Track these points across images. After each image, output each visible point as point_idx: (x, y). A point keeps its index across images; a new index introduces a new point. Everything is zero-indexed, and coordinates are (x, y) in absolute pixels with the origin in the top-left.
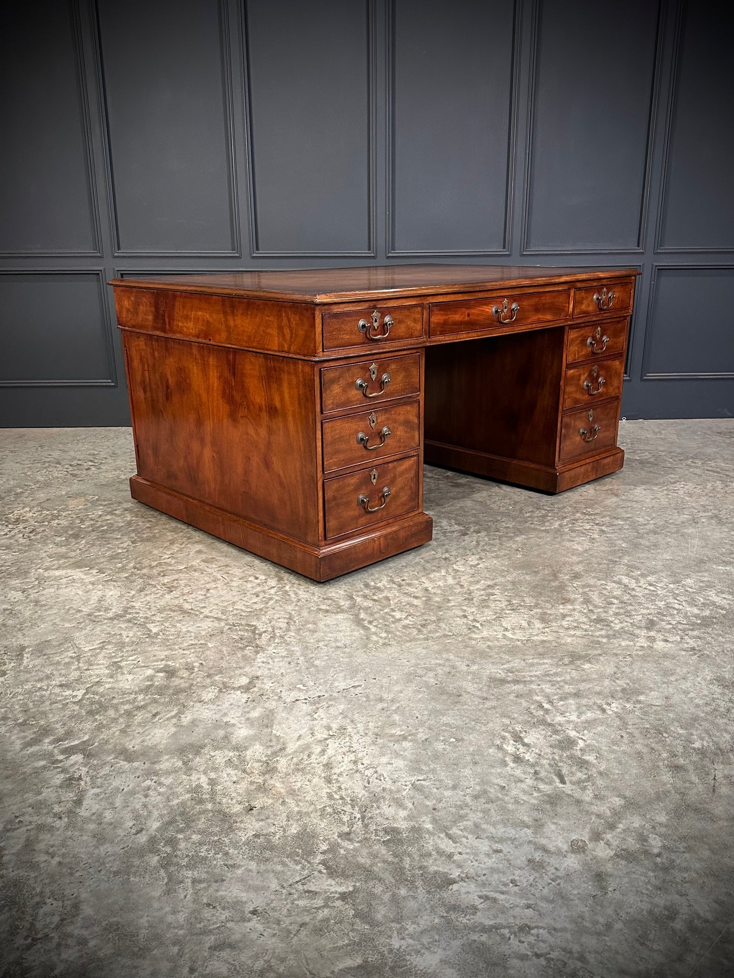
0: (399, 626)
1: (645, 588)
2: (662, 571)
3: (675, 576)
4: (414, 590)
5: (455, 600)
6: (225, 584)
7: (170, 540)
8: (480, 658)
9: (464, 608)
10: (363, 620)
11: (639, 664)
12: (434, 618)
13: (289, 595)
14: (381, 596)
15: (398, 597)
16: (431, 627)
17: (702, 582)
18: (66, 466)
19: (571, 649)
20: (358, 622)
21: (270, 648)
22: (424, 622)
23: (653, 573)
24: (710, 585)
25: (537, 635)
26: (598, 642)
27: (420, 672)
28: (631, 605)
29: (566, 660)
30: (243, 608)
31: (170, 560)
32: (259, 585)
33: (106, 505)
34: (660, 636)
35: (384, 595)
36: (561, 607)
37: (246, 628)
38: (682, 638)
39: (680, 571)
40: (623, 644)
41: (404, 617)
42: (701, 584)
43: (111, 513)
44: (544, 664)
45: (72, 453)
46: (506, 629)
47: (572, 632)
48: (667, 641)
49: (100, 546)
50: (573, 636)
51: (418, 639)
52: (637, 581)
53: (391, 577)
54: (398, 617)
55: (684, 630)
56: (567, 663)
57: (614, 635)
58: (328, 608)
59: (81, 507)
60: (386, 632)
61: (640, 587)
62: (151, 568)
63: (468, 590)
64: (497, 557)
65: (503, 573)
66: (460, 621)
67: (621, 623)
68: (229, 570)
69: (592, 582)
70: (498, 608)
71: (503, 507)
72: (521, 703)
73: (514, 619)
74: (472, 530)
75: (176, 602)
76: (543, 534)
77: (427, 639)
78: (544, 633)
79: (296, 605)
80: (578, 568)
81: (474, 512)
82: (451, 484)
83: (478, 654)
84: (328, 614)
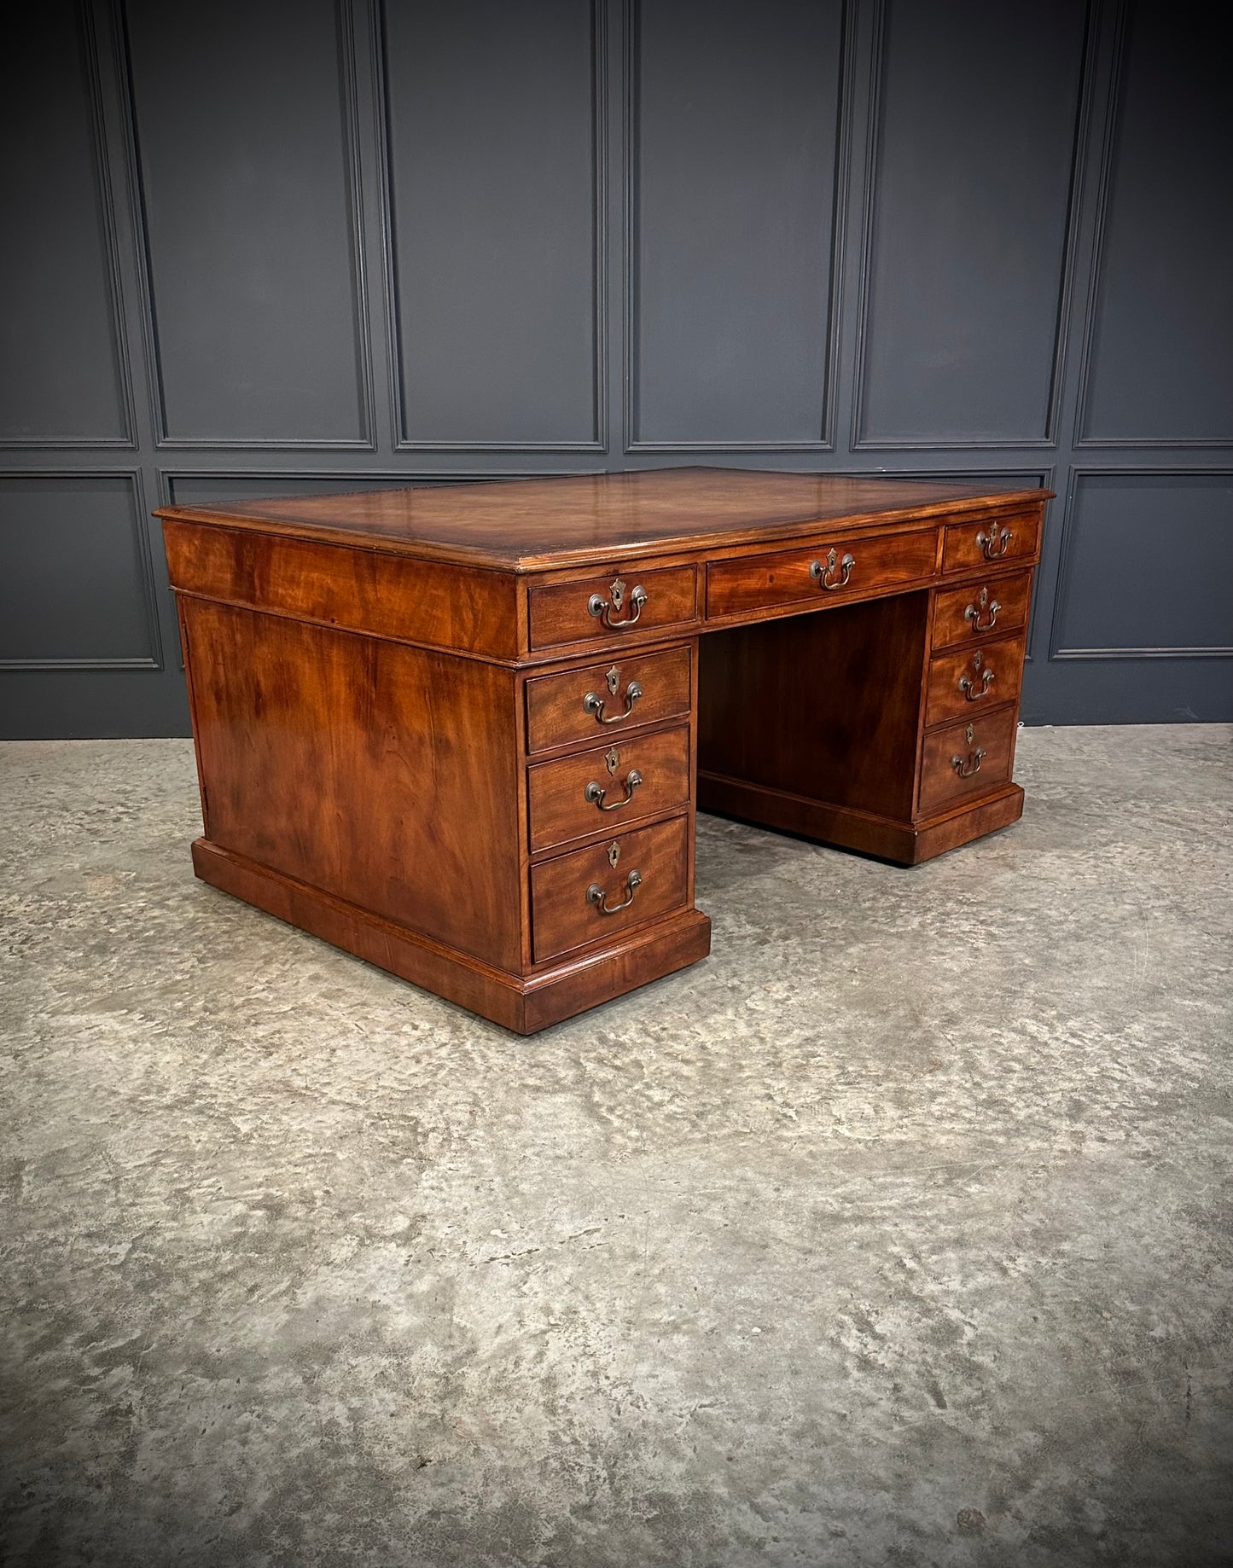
0: (660, 1115)
1: (1065, 1042)
2: (1091, 1010)
3: (1113, 1018)
4: (682, 1047)
5: (754, 1065)
6: (362, 1040)
7: (264, 956)
8: (798, 1174)
9: (768, 1081)
10: (599, 1105)
11: (1059, 1183)
12: (718, 1101)
13: (472, 1059)
14: (627, 1060)
15: (656, 1061)
16: (713, 1118)
17: (1157, 1029)
18: (79, 815)
19: (947, 1157)
20: (591, 1109)
21: (443, 1161)
22: (701, 1109)
23: (1077, 1014)
24: (1172, 1036)
25: (890, 1131)
26: (992, 1144)
27: (698, 1203)
28: (1043, 1073)
29: (940, 1178)
30: (395, 1085)
31: (265, 993)
32: (419, 1039)
33: (150, 890)
34: (1091, 1131)
35: (632, 1057)
36: (928, 1077)
37: (402, 1122)
38: (1128, 1135)
39: (1120, 1010)
40: (1032, 1146)
41: (667, 1099)
42: (1157, 1034)
43: (161, 904)
44: (904, 1184)
45: (88, 790)
46: (839, 1121)
47: (947, 1125)
48: (1103, 1140)
49: (144, 968)
50: (950, 1131)
51: (692, 1141)
52: (1051, 1026)
53: (643, 1023)
54: (656, 1099)
55: (1131, 1120)
56: (941, 1182)
57: (1017, 1130)
58: (538, 1083)
59: (107, 893)
60: (637, 1127)
61: (1057, 1039)
62: (234, 1009)
63: (773, 1047)
64: (818, 984)
65: (829, 1015)
66: (761, 1106)
67: (1028, 1107)
68: (368, 1013)
69: (977, 1030)
70: (824, 1081)
71: (826, 889)
72: (867, 1259)
73: (851, 1102)
74: (775, 934)
75: (279, 1074)
76: (894, 942)
77: (706, 1140)
78: (901, 1127)
79: (485, 1078)
80: (954, 1005)
81: (777, 899)
82: (738, 847)
83: (793, 1169)
84: (539, 1094)
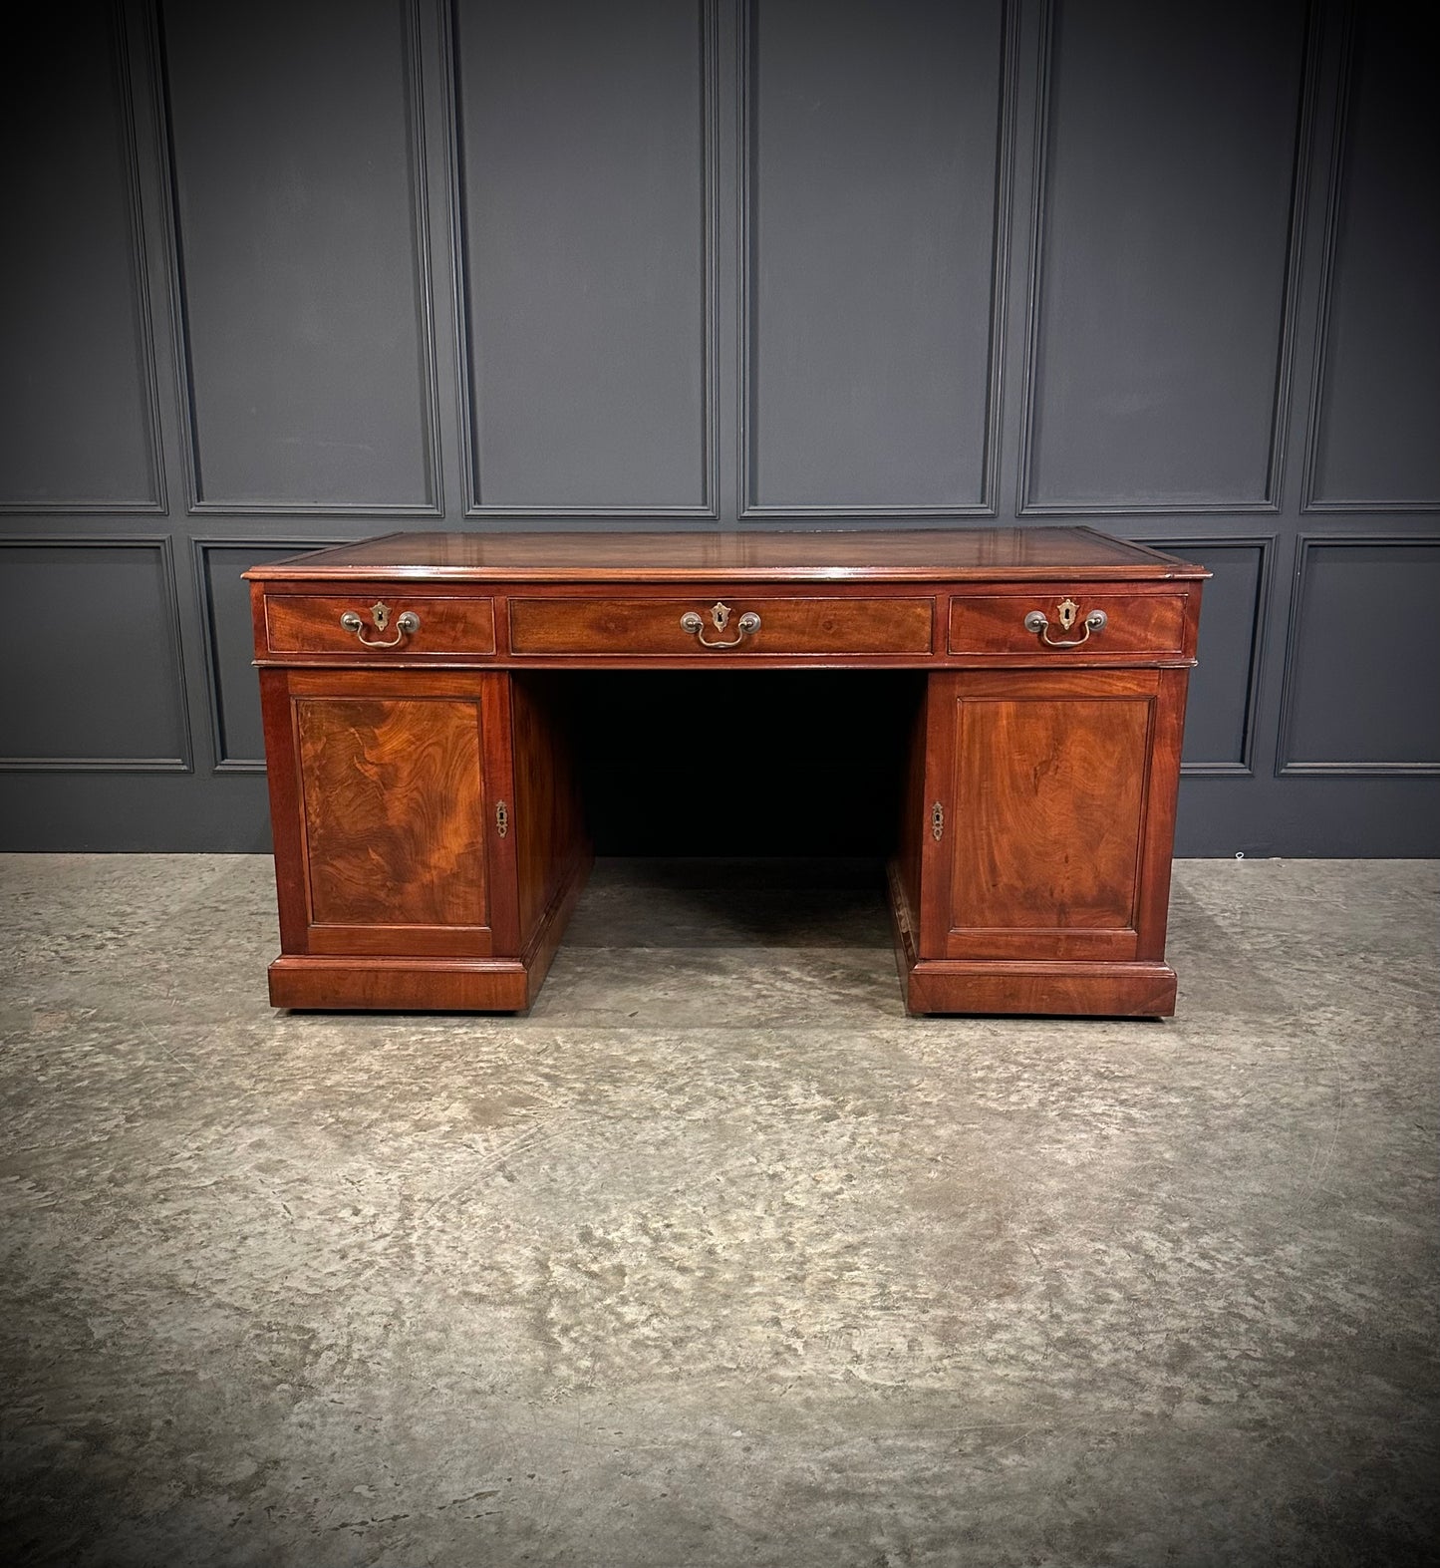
0: (626, 1340)
4: (684, 1251)
6: (284, 1226)
9: (780, 1300)
10: (552, 1323)
11: (1129, 1458)
12: (707, 1324)
13: (412, 1256)
14: (607, 1264)
15: (645, 1268)
19: (988, 1415)
20: (540, 1328)
21: (328, 1390)
22: (681, 1334)
25: (922, 1376)
26: (1052, 1400)
27: (636, 1462)
28: (1149, 1305)
29: (972, 1443)
30: (304, 1286)
31: (192, 1161)
32: (356, 1228)
33: (105, 1031)
34: (1191, 1387)
35: (615, 1261)
36: (993, 1304)
37: (294, 1335)
38: (1242, 1396)
40: (1107, 1405)
41: (643, 1318)
43: (110, 1049)
44: (920, 1451)
46: (857, 1359)
47: (1000, 1371)
48: (1205, 1401)
49: (60, 1125)
50: (1002, 1379)
51: (658, 1377)
54: (628, 1318)
56: (969, 1449)
57: (1092, 1382)
58: (484, 1290)
60: (591, 1355)
63: (802, 1255)
64: (886, 1174)
65: (886, 1214)
66: (760, 1333)
67: (1116, 1350)
68: (305, 1192)
69: (1076, 1243)
70: (854, 1303)
71: (932, 1053)
72: (839, 1552)
73: (883, 1332)
74: (848, 1108)
75: (167, 1266)
76: (1000, 1123)
77: (675, 1377)
78: (937, 1371)
79: (419, 1281)
80: (1055, 1209)
81: (865, 1064)
82: (836, 997)
83: (777, 1422)
84: (482, 1306)
